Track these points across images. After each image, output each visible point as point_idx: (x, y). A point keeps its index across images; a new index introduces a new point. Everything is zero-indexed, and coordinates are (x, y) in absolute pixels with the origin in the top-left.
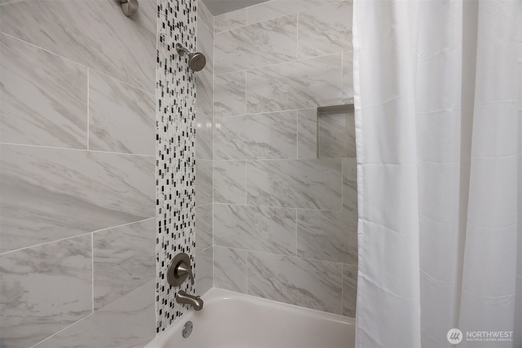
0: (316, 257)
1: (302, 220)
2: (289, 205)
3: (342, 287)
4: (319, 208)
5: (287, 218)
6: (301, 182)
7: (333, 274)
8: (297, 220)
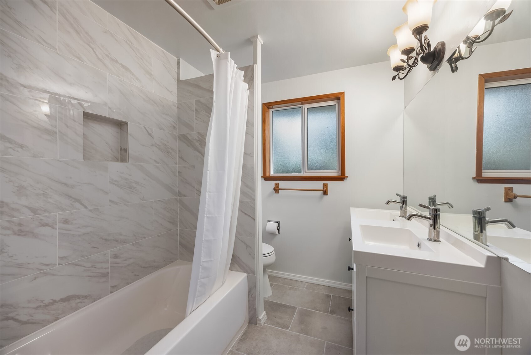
0: (82, 256)
1: (65, 224)
2: (45, 211)
3: (109, 270)
4: (86, 207)
5: (42, 227)
6: (63, 184)
7: (101, 263)
8: (58, 225)
